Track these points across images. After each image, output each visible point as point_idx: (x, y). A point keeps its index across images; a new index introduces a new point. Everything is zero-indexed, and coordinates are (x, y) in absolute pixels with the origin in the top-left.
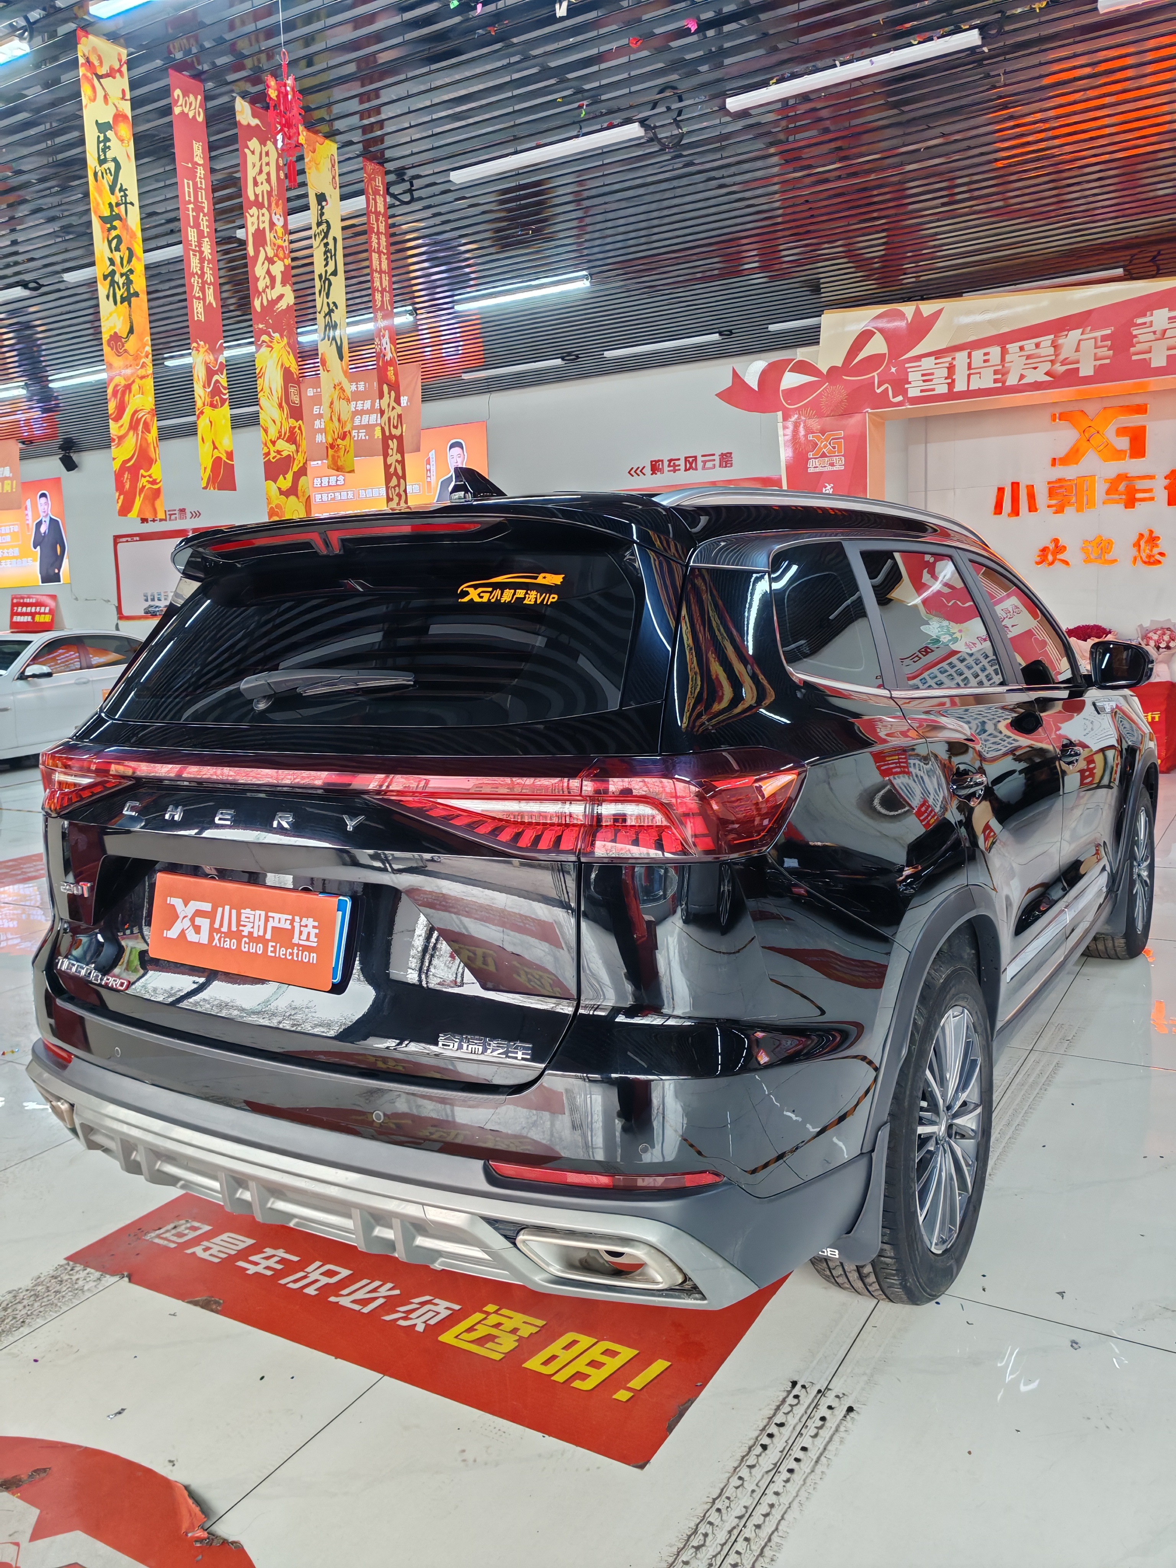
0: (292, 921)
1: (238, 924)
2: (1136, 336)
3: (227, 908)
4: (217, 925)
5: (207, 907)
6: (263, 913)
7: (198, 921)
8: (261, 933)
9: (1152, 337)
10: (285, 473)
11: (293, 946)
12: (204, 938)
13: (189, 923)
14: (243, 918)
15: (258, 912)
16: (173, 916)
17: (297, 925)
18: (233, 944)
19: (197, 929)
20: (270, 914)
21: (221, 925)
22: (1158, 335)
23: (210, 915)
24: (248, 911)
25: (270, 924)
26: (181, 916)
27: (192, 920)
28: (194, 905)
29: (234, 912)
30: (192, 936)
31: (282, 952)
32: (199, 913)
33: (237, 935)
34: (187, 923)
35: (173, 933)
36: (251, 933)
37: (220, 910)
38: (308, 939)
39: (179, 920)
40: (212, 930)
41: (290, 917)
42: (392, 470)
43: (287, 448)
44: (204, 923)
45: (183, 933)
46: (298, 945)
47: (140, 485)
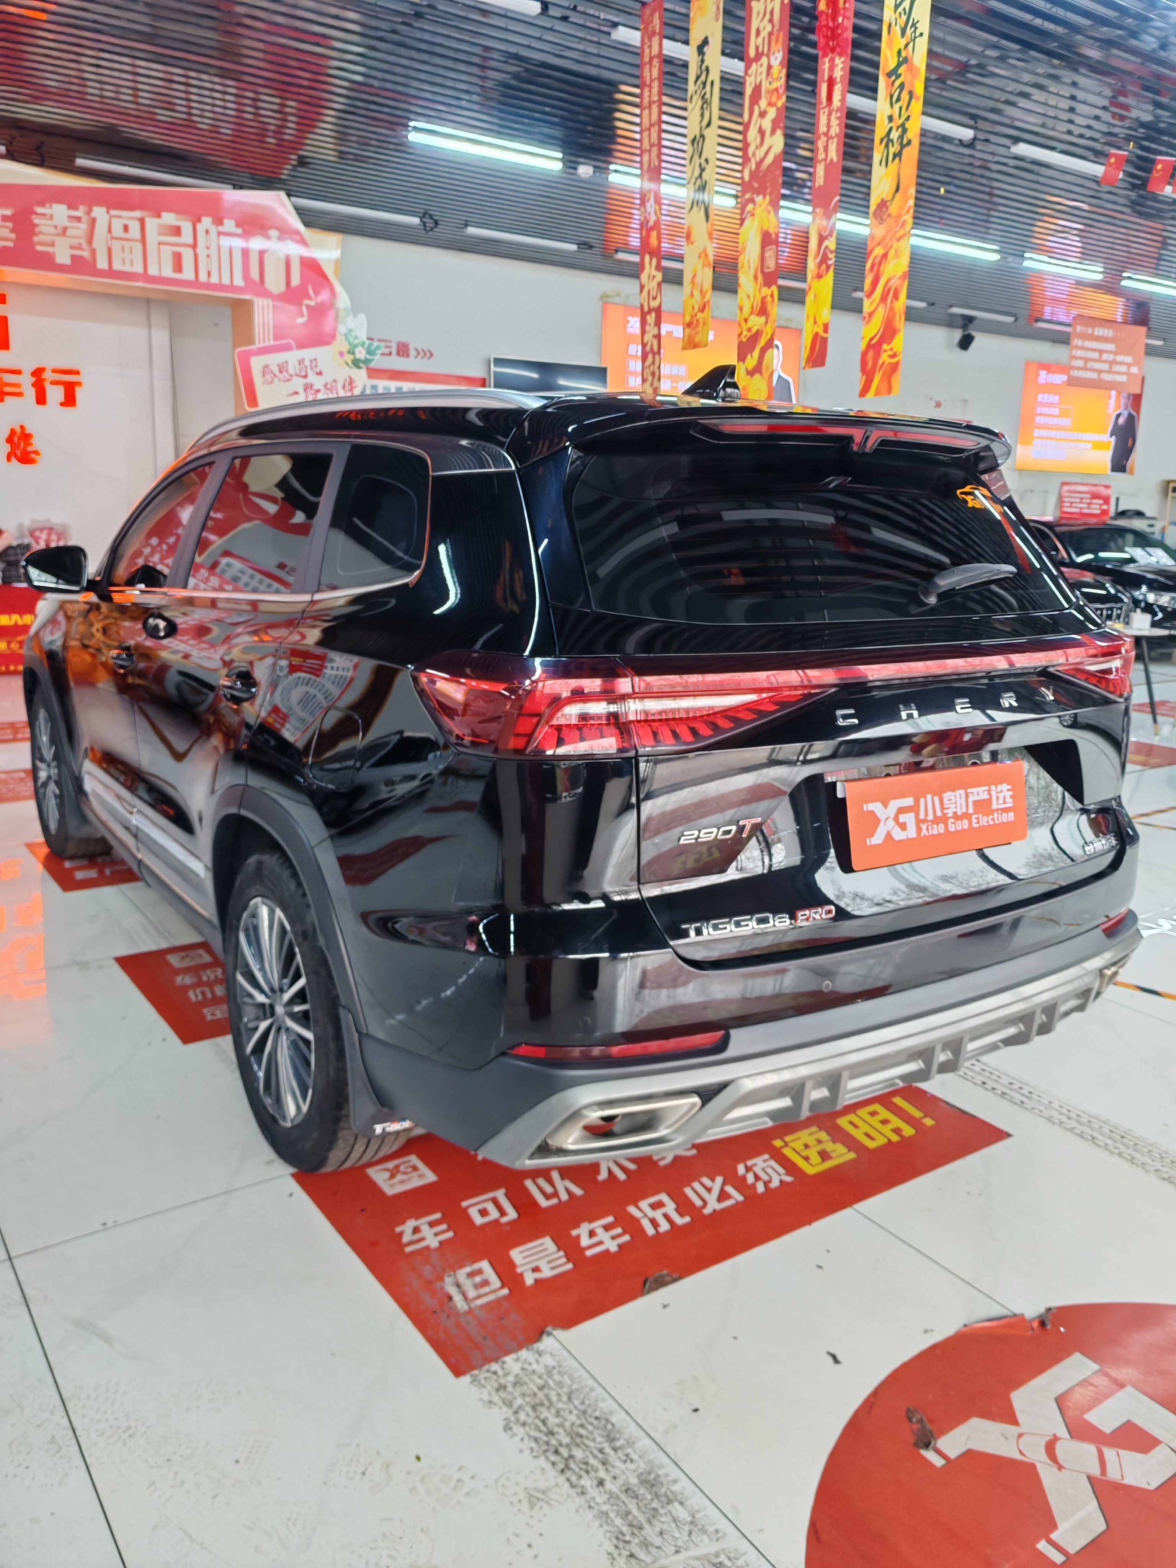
0: (989, 791)
1: (942, 808)
2: (37, 225)
3: (929, 797)
4: (922, 816)
5: (909, 801)
6: (962, 792)
7: (902, 818)
8: (964, 810)
9: (52, 230)
10: (753, 350)
11: (992, 812)
12: (912, 833)
13: (893, 823)
14: (945, 801)
15: (958, 792)
16: (874, 821)
17: (993, 793)
18: (941, 828)
19: (903, 826)
20: (969, 790)
21: (926, 814)
22: (60, 231)
23: (915, 809)
24: (949, 793)
25: (971, 799)
26: (883, 820)
27: (896, 819)
28: (895, 804)
29: (936, 799)
30: (899, 835)
31: (985, 820)
32: (902, 810)
33: (944, 819)
34: (891, 823)
35: (878, 838)
36: (955, 813)
37: (922, 800)
38: (1005, 802)
39: (881, 824)
40: (918, 821)
41: (986, 788)
42: (648, 348)
43: (756, 322)
44: (908, 818)
45: (889, 835)
46: (997, 810)
47: (880, 361)
